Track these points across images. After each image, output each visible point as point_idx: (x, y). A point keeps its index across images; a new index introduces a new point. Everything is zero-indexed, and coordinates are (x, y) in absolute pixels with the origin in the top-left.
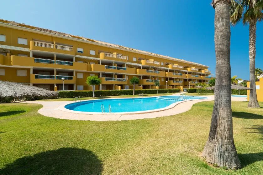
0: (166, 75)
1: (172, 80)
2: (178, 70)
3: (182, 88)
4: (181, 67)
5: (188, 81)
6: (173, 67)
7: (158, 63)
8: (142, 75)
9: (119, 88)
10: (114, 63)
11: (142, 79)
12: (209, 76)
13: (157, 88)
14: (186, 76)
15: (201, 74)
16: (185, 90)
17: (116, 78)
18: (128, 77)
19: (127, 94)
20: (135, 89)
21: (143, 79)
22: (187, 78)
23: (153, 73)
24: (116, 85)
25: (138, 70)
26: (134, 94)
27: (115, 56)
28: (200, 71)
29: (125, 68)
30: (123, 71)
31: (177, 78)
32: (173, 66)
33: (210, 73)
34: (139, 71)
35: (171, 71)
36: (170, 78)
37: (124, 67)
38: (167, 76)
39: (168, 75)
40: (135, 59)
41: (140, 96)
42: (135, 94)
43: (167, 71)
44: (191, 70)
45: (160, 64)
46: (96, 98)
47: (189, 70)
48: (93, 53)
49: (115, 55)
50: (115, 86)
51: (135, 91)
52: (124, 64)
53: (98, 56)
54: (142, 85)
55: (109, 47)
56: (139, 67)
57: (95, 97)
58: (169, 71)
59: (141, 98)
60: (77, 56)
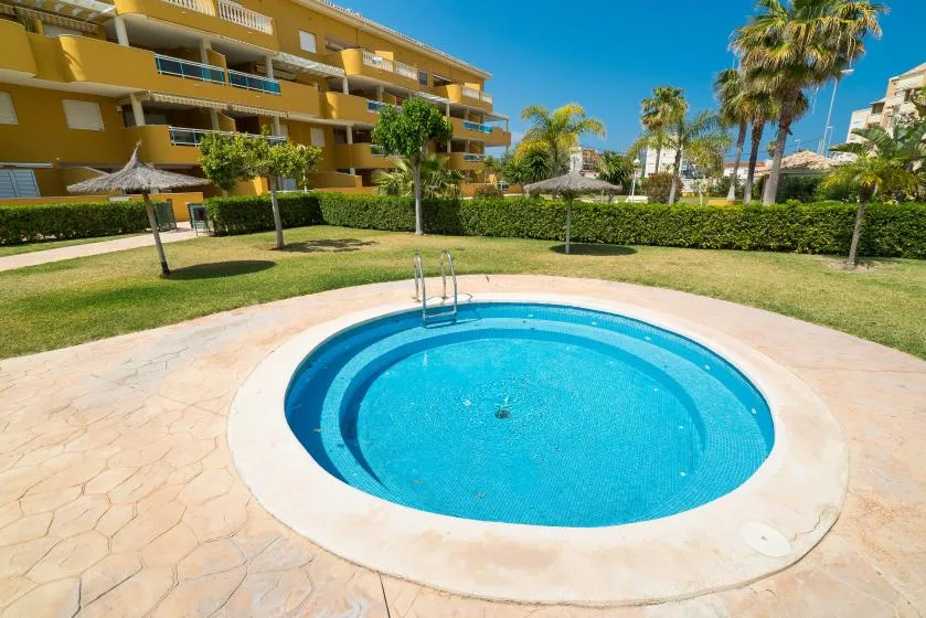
8: (349, 123)
10: (207, 46)
18: (285, 128)
52: (262, 60)
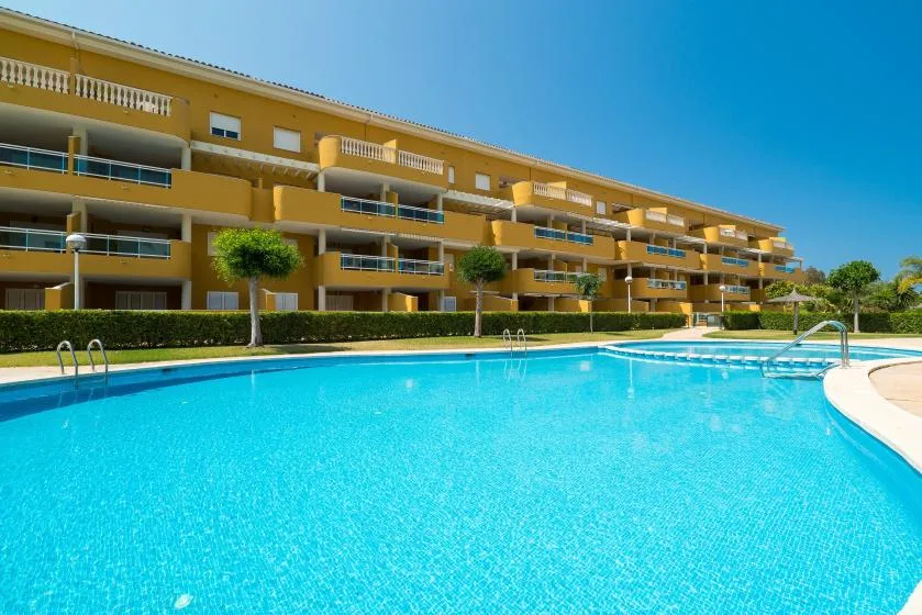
0: (618, 251)
1: (643, 276)
2: (670, 233)
3: (686, 308)
4: (680, 222)
5: (706, 283)
6: (646, 222)
7: (587, 201)
9: (409, 304)
11: (515, 267)
12: (789, 265)
13: (584, 307)
14: (702, 263)
15: (757, 254)
16: (711, 319)
17: (397, 259)
19: (443, 333)
20: (484, 307)
21: (519, 267)
22: (706, 270)
23: (566, 243)
24: (394, 291)
25: (496, 226)
26: (476, 333)
27: (390, 157)
28: (753, 242)
29: (440, 212)
30: (428, 225)
31: (663, 266)
32: (649, 217)
33: (791, 253)
34: (504, 231)
35: (639, 238)
36: (634, 270)
37: (436, 208)
38: (624, 258)
39: (628, 253)
40: (482, 182)
41: (514, 343)
42: (484, 332)
43: (619, 236)
44: (721, 238)
45: (594, 205)
46: (267, 348)
47: (710, 236)
48: (287, 140)
49: (389, 152)
50: (389, 295)
51: (484, 319)
53: (310, 154)
54: (515, 296)
55: (363, 118)
56: (504, 215)
57: (259, 344)
58: (629, 238)
59: (515, 349)
60: (203, 147)
